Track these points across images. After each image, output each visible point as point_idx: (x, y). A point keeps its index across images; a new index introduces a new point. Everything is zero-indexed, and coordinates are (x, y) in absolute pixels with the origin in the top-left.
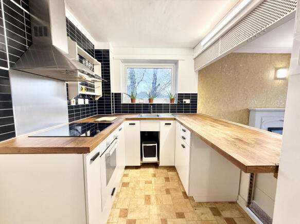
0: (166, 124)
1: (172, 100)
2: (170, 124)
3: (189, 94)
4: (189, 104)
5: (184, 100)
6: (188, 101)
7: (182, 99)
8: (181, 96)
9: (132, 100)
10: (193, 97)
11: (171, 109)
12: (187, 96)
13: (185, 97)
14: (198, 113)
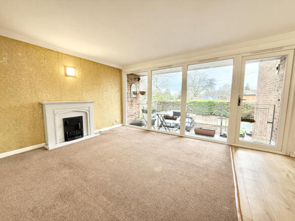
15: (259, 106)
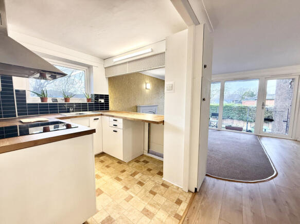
0: (95, 119)
1: (88, 100)
2: (98, 119)
3: (103, 95)
4: (103, 103)
5: (99, 100)
6: (103, 101)
7: (98, 99)
8: (98, 97)
9: (42, 99)
10: (106, 97)
11: (89, 108)
12: (102, 96)
13: (100, 97)
14: (110, 109)
15: (276, 110)
